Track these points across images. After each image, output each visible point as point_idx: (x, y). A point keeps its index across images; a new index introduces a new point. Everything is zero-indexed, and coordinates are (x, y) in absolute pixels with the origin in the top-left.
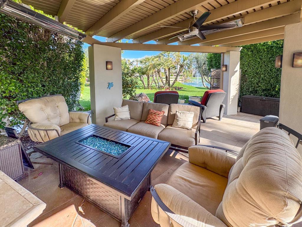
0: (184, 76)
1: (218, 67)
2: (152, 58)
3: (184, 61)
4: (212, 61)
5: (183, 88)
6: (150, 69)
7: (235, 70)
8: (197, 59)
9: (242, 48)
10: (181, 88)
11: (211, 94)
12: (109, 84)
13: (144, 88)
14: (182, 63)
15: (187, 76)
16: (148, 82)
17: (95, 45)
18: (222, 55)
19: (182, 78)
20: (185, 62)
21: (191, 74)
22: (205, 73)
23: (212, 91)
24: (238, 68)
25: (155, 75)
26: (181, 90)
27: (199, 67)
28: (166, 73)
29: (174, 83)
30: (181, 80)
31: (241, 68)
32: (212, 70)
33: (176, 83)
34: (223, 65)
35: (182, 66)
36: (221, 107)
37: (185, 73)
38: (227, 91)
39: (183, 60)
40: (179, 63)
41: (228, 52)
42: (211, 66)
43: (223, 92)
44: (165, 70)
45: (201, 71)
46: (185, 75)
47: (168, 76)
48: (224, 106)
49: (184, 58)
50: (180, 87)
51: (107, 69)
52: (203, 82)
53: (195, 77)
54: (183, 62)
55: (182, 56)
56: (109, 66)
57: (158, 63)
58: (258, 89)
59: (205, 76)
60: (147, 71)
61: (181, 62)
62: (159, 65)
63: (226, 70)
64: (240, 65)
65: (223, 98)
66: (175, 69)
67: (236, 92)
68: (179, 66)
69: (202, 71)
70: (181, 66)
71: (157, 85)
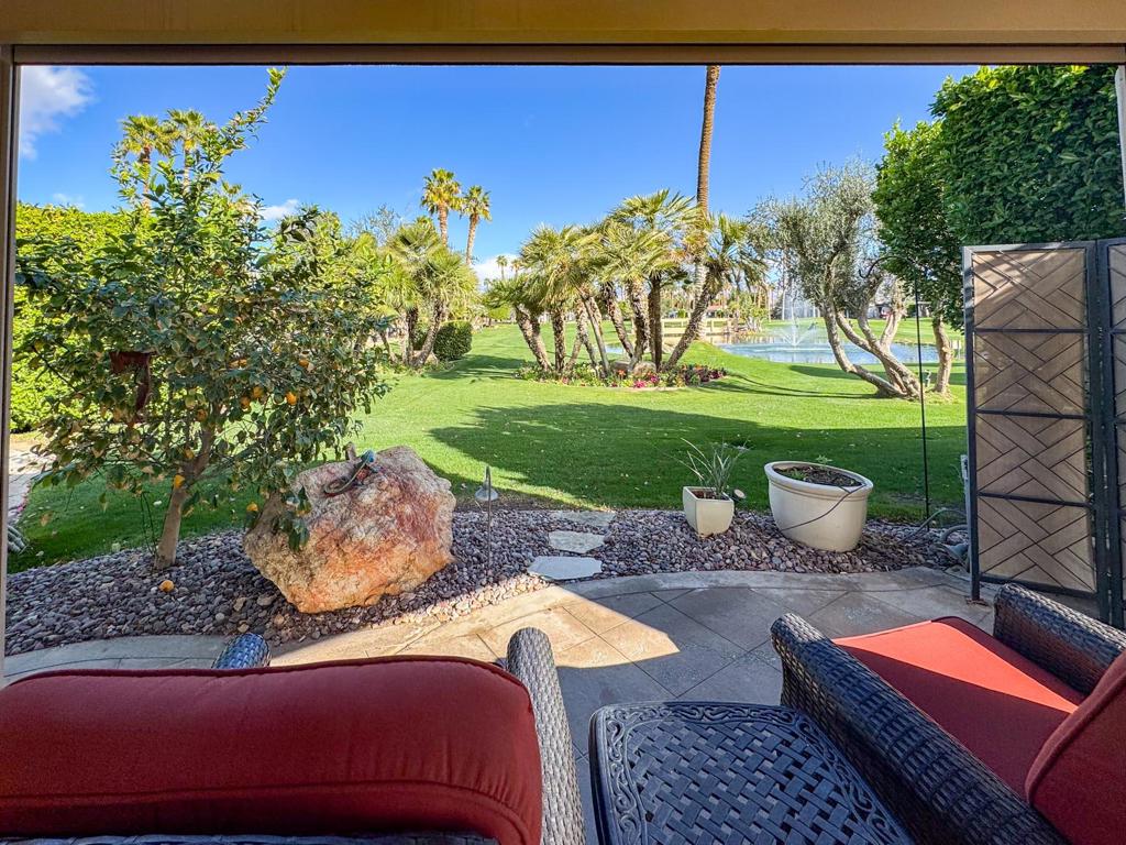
0: (731, 316)
2: (567, 237)
3: (727, 243)
5: (725, 374)
6: (556, 284)
8: (795, 225)
10: (716, 374)
13: (540, 376)
14: (716, 256)
15: (745, 317)
16: (559, 345)
19: (725, 324)
20: (733, 251)
21: (762, 307)
25: (586, 314)
26: (715, 386)
27: (809, 268)
28: (637, 301)
29: (682, 347)
30: (719, 334)
33: (696, 348)
35: (716, 269)
37: (735, 304)
39: (720, 239)
40: (703, 256)
44: (630, 291)
45: (822, 286)
46: (738, 312)
47: (645, 314)
49: (728, 232)
50: (711, 367)
52: (834, 344)
53: (779, 318)
54: (724, 251)
55: (717, 223)
57: (597, 254)
59: (841, 315)
60: (543, 294)
61: (710, 248)
62: (602, 263)
66: (688, 282)
68: (703, 271)
69: (827, 288)
70: (711, 269)
71: (598, 357)
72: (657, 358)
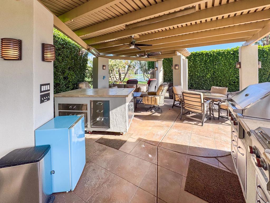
1: (153, 68)
4: (150, 64)
7: (161, 70)
9: (163, 59)
11: (151, 81)
12: (104, 76)
14: (130, 64)
17: (99, 58)
18: (155, 62)
22: (145, 71)
23: (151, 79)
24: (162, 69)
27: (142, 67)
31: (163, 69)
32: (150, 69)
34: (156, 67)
36: (156, 87)
38: (158, 79)
40: (128, 64)
41: (157, 61)
42: (149, 67)
43: (156, 79)
48: (157, 86)
51: (103, 69)
52: (144, 77)
53: (136, 74)
56: (104, 68)
57: (114, 64)
58: (171, 79)
59: (145, 73)
63: (157, 70)
64: (163, 67)
65: (156, 83)
67: (162, 80)
69: (143, 70)
70: (129, 66)
72: (121, 80)
